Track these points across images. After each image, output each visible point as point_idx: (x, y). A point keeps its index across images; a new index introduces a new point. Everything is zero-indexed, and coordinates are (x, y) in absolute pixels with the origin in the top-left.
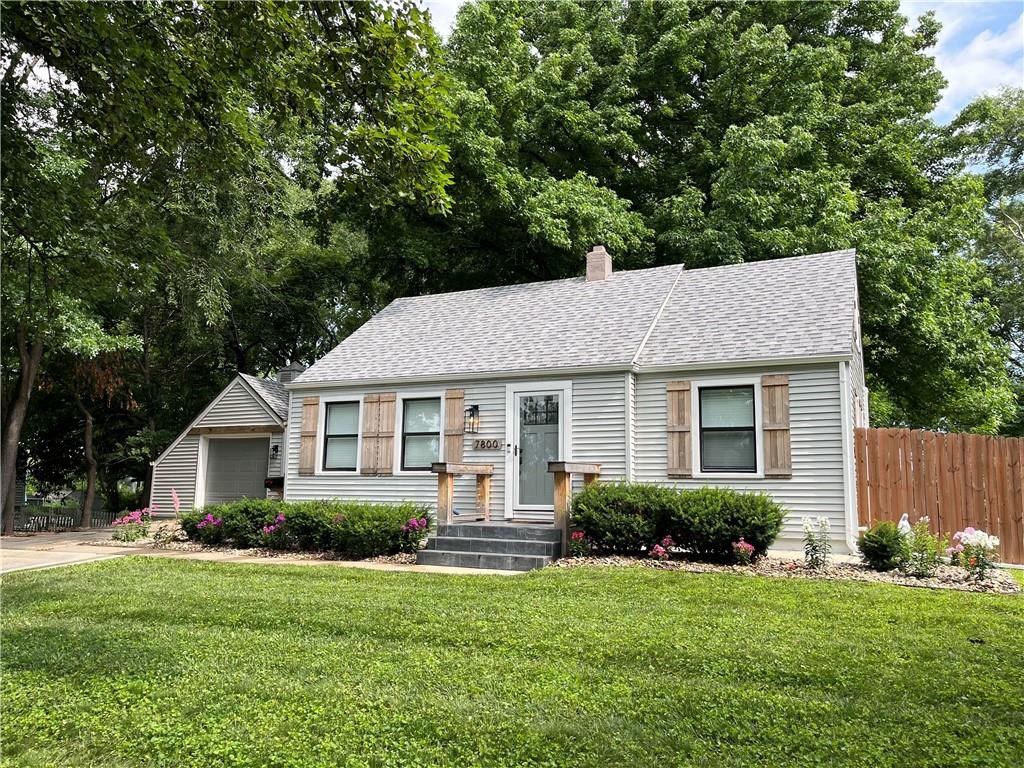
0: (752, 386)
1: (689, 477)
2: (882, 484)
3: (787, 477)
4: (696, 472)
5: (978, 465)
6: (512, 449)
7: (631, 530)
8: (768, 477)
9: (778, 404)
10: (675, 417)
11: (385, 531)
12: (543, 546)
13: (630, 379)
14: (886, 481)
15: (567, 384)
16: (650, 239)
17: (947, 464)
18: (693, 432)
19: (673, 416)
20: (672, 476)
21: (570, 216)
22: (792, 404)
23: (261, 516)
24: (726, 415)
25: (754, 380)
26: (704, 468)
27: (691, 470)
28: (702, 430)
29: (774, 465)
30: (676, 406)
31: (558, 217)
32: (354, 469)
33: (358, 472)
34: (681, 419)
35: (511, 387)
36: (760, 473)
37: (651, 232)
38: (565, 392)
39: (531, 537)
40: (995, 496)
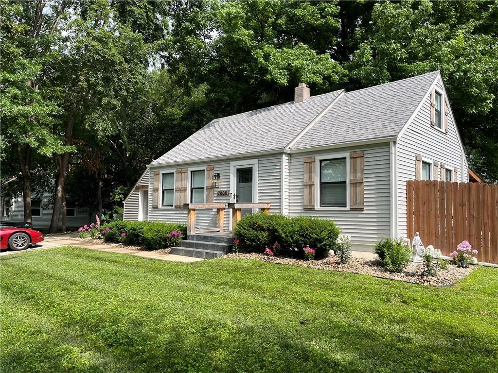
0: (345, 158)
1: (314, 210)
2: (421, 213)
3: (362, 210)
4: (318, 207)
5: (478, 202)
6: (232, 195)
8: (352, 209)
9: (358, 168)
10: (308, 178)
11: (160, 237)
12: (223, 247)
13: (285, 158)
14: (423, 212)
15: (256, 161)
18: (315, 184)
19: (306, 176)
20: (305, 209)
22: (365, 168)
24: (331, 175)
25: (346, 155)
26: (322, 204)
27: (314, 206)
28: (321, 184)
29: (355, 203)
30: (308, 171)
32: (172, 206)
33: (174, 207)
34: (310, 178)
35: (233, 163)
36: (348, 208)
38: (255, 164)
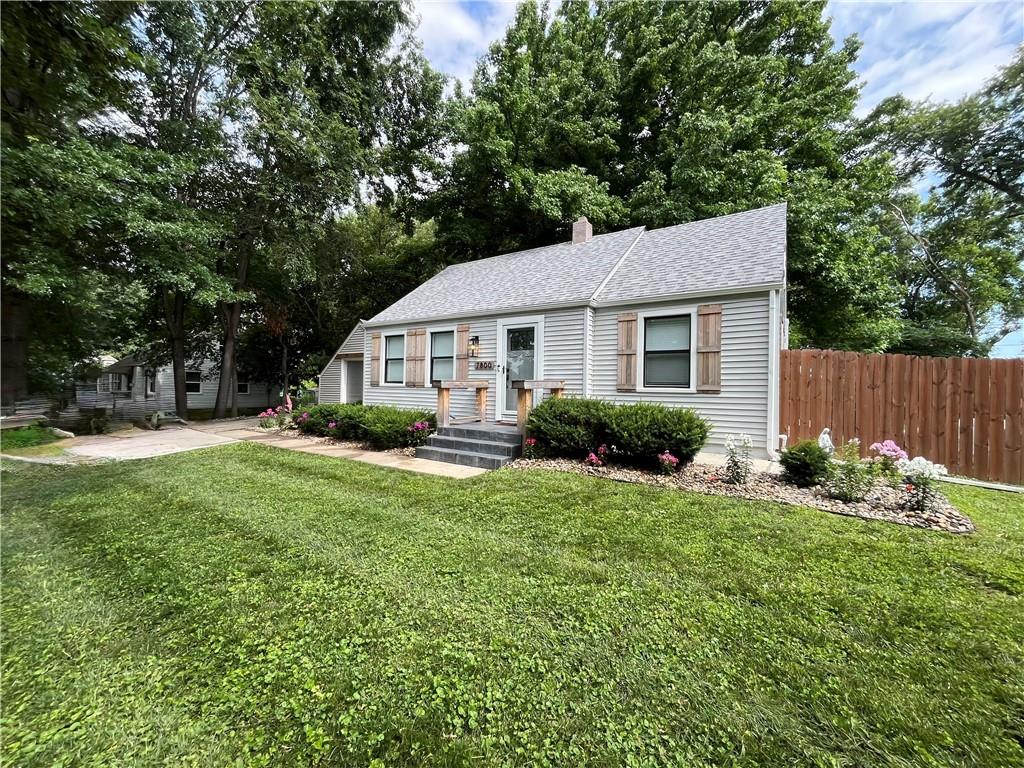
0: (689, 315)
1: (634, 391)
2: (802, 398)
3: (717, 392)
4: (640, 387)
5: (900, 383)
6: (501, 369)
7: (573, 439)
8: (699, 392)
9: (711, 330)
10: (625, 344)
11: (396, 431)
12: (505, 449)
13: (589, 312)
14: (806, 396)
15: (540, 318)
16: (626, 216)
17: (868, 382)
18: (638, 354)
19: (623, 342)
20: (620, 390)
21: (562, 195)
22: (723, 330)
23: (331, 415)
24: (667, 340)
25: (692, 310)
26: (646, 383)
27: (635, 385)
28: (646, 353)
29: (706, 382)
30: (625, 334)
31: (553, 197)
32: (402, 382)
33: (404, 384)
34: (629, 344)
35: (501, 321)
36: (693, 388)
37: (628, 210)
38: (539, 323)
39: (500, 439)
40: (916, 412)
